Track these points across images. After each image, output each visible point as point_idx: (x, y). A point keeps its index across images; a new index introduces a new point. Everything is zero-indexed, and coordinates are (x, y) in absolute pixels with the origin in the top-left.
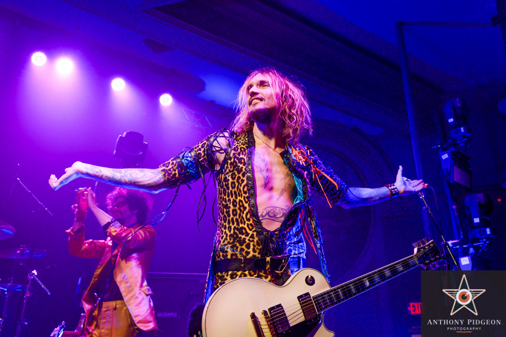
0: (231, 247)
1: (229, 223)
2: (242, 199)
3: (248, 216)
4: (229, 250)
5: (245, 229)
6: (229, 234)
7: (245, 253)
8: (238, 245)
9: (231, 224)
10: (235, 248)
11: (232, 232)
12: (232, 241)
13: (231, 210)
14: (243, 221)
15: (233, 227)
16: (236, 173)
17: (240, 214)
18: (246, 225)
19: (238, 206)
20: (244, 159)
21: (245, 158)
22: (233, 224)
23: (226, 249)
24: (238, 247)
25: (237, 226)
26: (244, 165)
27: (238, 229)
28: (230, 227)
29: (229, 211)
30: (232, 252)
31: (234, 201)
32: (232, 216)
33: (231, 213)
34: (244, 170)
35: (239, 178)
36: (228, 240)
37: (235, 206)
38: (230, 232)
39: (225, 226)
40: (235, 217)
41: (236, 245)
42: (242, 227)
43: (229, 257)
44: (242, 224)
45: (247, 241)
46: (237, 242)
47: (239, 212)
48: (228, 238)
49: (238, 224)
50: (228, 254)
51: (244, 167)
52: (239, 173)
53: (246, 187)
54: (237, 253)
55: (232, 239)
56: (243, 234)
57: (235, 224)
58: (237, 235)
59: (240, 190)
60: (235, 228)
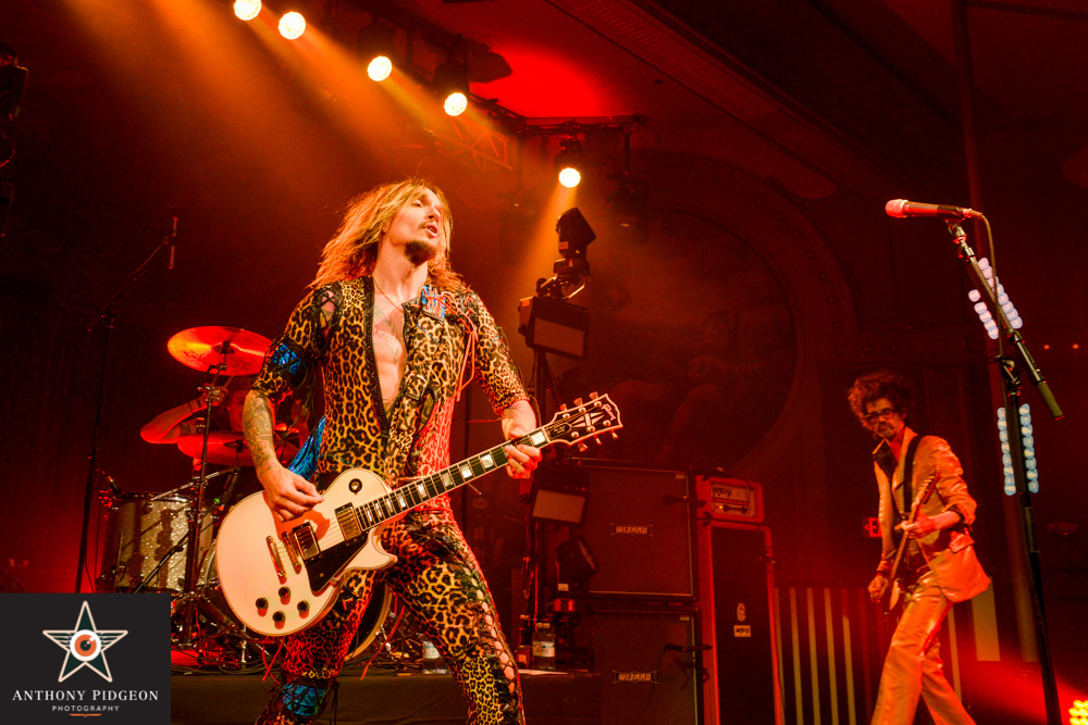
1: (341, 421)
2: (361, 389)
3: (371, 415)
4: (339, 460)
5: (365, 433)
6: (340, 437)
7: (363, 467)
9: (344, 424)
11: (345, 435)
12: (344, 448)
14: (362, 421)
15: (346, 428)
16: (349, 349)
17: (358, 411)
18: (367, 427)
19: (355, 398)
21: (361, 325)
22: (347, 424)
23: (335, 459)
26: (360, 336)
27: (353, 432)
28: (342, 430)
29: (342, 405)
31: (349, 391)
32: (345, 412)
33: (344, 408)
34: (360, 345)
35: (354, 356)
36: (339, 446)
37: (350, 398)
38: (342, 434)
42: (361, 430)
44: (360, 425)
47: (356, 407)
49: (355, 426)
50: (338, 466)
51: (361, 340)
52: (353, 350)
53: (365, 372)
54: (351, 466)
55: (344, 445)
56: (361, 440)
57: (350, 425)
58: (353, 440)
59: (357, 376)
60: (349, 430)
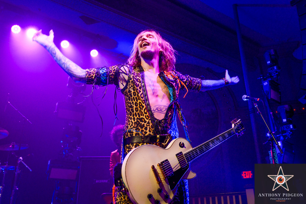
0: (135, 129)
1: (133, 116)
2: (141, 101)
3: (146, 111)
4: (134, 131)
5: (144, 119)
6: (134, 122)
7: (144, 132)
8: (140, 128)
9: (135, 116)
10: (138, 130)
11: (136, 121)
12: (136, 126)
13: (134, 108)
14: (142, 114)
15: (136, 118)
16: (135, 87)
18: (144, 116)
19: (138, 105)
20: (139, 79)
22: (136, 116)
23: (132, 131)
24: (140, 129)
25: (138, 117)
26: (140, 83)
27: (139, 119)
28: (134, 119)
29: (133, 109)
30: (136, 133)
31: (136, 103)
32: (135, 112)
33: (134, 110)
34: (140, 86)
35: (137, 89)
37: (136, 106)
38: (134, 121)
39: (131, 118)
40: (137, 112)
41: (138, 128)
42: (142, 118)
43: (134, 135)
44: (142, 116)
45: (145, 126)
46: (139, 126)
47: (139, 109)
48: (133, 124)
49: (139, 116)
50: (133, 133)
53: (142, 95)
54: (139, 133)
55: (136, 125)
56: (143, 122)
57: (138, 116)
58: (139, 123)
59: (139, 97)
60: (137, 118)
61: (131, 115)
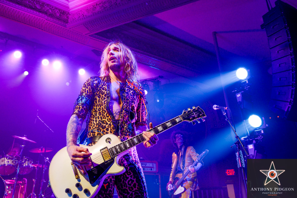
0: (97, 130)
1: (96, 118)
2: (103, 107)
3: (108, 115)
4: (96, 131)
5: (106, 121)
6: (96, 123)
7: (106, 133)
8: (101, 128)
10: (99, 130)
11: (98, 122)
12: (97, 126)
14: (105, 118)
16: (101, 95)
17: (103, 115)
18: (106, 119)
19: (101, 110)
20: (106, 88)
23: (94, 131)
24: (101, 130)
25: (100, 120)
28: (96, 121)
30: (98, 133)
34: (105, 93)
35: (103, 97)
39: (94, 120)
40: (100, 116)
41: (100, 129)
43: (96, 135)
44: (104, 119)
45: (107, 127)
46: (101, 127)
47: (102, 113)
48: (95, 125)
50: (95, 133)
51: (106, 92)
53: (106, 102)
54: (101, 133)
55: (98, 126)
56: (104, 123)
58: (101, 124)
59: (102, 103)
61: (94, 118)
